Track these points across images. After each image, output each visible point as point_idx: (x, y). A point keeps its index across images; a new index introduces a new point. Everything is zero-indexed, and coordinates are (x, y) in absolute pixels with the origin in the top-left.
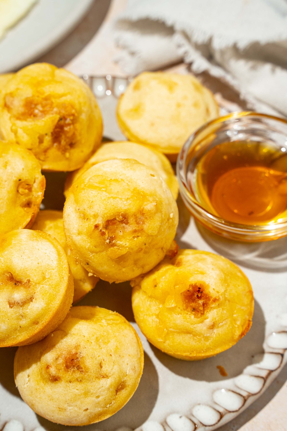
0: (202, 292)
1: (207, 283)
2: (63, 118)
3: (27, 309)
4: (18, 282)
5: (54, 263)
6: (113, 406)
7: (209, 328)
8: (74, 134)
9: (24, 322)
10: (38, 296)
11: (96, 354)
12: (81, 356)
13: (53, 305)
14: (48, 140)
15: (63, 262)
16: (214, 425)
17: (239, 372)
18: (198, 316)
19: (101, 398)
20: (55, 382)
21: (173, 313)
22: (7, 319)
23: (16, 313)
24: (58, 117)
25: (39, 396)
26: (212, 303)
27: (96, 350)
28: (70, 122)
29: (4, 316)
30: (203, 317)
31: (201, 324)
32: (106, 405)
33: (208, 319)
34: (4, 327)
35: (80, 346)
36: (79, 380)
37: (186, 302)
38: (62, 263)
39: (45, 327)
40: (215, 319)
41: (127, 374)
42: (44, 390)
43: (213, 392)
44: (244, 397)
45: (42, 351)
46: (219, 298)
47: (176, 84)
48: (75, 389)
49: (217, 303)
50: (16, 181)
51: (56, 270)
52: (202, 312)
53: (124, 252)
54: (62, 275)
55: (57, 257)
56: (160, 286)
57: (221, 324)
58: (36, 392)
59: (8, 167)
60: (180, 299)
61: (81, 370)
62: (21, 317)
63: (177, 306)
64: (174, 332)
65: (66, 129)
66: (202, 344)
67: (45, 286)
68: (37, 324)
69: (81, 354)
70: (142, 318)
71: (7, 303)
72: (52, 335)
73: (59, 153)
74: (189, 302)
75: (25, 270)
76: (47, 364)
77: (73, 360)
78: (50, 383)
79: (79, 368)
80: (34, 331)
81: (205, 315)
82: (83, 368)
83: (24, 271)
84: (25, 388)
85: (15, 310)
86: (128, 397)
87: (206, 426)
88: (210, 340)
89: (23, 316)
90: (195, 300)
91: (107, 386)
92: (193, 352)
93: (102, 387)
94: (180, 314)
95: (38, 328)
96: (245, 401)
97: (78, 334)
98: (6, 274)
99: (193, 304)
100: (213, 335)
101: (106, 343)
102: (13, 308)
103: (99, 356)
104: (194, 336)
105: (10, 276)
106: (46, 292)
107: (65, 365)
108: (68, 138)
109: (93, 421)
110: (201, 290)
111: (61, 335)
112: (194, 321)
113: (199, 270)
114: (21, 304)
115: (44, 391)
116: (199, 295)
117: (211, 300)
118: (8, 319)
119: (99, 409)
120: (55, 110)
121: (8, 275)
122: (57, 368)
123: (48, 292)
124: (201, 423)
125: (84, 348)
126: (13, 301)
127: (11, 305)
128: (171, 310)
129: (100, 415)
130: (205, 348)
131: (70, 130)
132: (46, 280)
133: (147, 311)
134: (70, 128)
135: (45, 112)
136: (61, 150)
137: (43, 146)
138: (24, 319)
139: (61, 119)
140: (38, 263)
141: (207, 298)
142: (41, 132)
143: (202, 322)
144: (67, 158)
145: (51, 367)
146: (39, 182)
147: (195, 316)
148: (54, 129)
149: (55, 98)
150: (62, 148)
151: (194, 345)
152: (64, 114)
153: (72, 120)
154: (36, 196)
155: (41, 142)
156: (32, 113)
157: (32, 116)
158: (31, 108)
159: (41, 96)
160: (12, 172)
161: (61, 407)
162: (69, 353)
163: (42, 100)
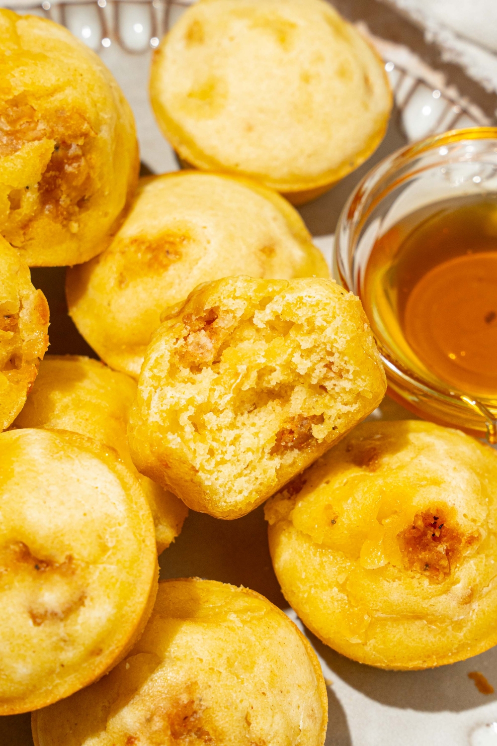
0: (442, 526)
1: (450, 504)
2: (62, 145)
3: (75, 625)
4: (42, 562)
5: (119, 510)
7: (463, 601)
8: (89, 180)
9: (69, 655)
10: (95, 589)
11: (234, 698)
12: (203, 708)
13: (130, 606)
14: (30, 199)
15: (136, 503)
18: (437, 579)
21: (381, 578)
22: (31, 652)
23: (51, 637)
24: (51, 145)
26: (465, 548)
27: (232, 689)
28: (80, 152)
29: (24, 645)
30: (447, 581)
31: (444, 596)
33: (459, 582)
34: (25, 670)
35: (196, 683)
37: (409, 552)
38: (135, 506)
40: (474, 580)
41: (300, 728)
43: (470, 732)
45: (107, 704)
46: (480, 535)
47: (293, 26)
49: (475, 546)
51: (125, 525)
52: (447, 571)
54: (141, 535)
55: (123, 493)
56: (344, 520)
57: (486, 590)
60: (396, 547)
61: (206, 738)
62: (62, 644)
63: (389, 564)
64: (385, 619)
65: (69, 169)
66: (448, 637)
67: (108, 566)
68: (98, 654)
69: (202, 703)
70: (306, 596)
71: (27, 615)
72: (128, 666)
73: (58, 226)
74: (415, 549)
75: (59, 535)
76: (125, 734)
77: (186, 718)
79: (200, 733)
80: (94, 670)
81: (451, 576)
82: (211, 732)
83: (57, 537)
85: (48, 630)
88: (465, 627)
89: (67, 641)
90: (428, 545)
92: (429, 656)
94: (396, 580)
95: (102, 663)
97: (185, 656)
98: (12, 547)
99: (425, 555)
100: (472, 616)
101: (249, 668)
102: (43, 625)
103: (241, 701)
104: (430, 622)
105: (21, 550)
106: (113, 580)
107: (169, 733)
108: (75, 188)
110: (439, 522)
111: (149, 664)
112: (430, 591)
113: (428, 476)
114: (62, 616)
116: (437, 534)
117: (463, 541)
118: (34, 652)
120: (41, 126)
121: (17, 549)
122: (154, 740)
123: (117, 580)
125: (206, 689)
126: (42, 611)
127: (37, 620)
128: (378, 573)
130: (456, 646)
131: (79, 171)
132: (109, 553)
133: (316, 577)
134: (79, 166)
135: (18, 135)
136: (61, 218)
137: (20, 214)
138: (71, 648)
139: (57, 148)
140: (85, 515)
141: (454, 537)
142: (16, 185)
143: (447, 591)
144: (74, 235)
145: (139, 741)
146: (33, 306)
147: (430, 581)
148: (43, 175)
149: (38, 99)
150: (62, 214)
151: (432, 642)
152: (63, 134)
153: (81, 147)
154: (29, 341)
155: (15, 206)
159: (2, 97)
162: (175, 702)
163: (7, 106)
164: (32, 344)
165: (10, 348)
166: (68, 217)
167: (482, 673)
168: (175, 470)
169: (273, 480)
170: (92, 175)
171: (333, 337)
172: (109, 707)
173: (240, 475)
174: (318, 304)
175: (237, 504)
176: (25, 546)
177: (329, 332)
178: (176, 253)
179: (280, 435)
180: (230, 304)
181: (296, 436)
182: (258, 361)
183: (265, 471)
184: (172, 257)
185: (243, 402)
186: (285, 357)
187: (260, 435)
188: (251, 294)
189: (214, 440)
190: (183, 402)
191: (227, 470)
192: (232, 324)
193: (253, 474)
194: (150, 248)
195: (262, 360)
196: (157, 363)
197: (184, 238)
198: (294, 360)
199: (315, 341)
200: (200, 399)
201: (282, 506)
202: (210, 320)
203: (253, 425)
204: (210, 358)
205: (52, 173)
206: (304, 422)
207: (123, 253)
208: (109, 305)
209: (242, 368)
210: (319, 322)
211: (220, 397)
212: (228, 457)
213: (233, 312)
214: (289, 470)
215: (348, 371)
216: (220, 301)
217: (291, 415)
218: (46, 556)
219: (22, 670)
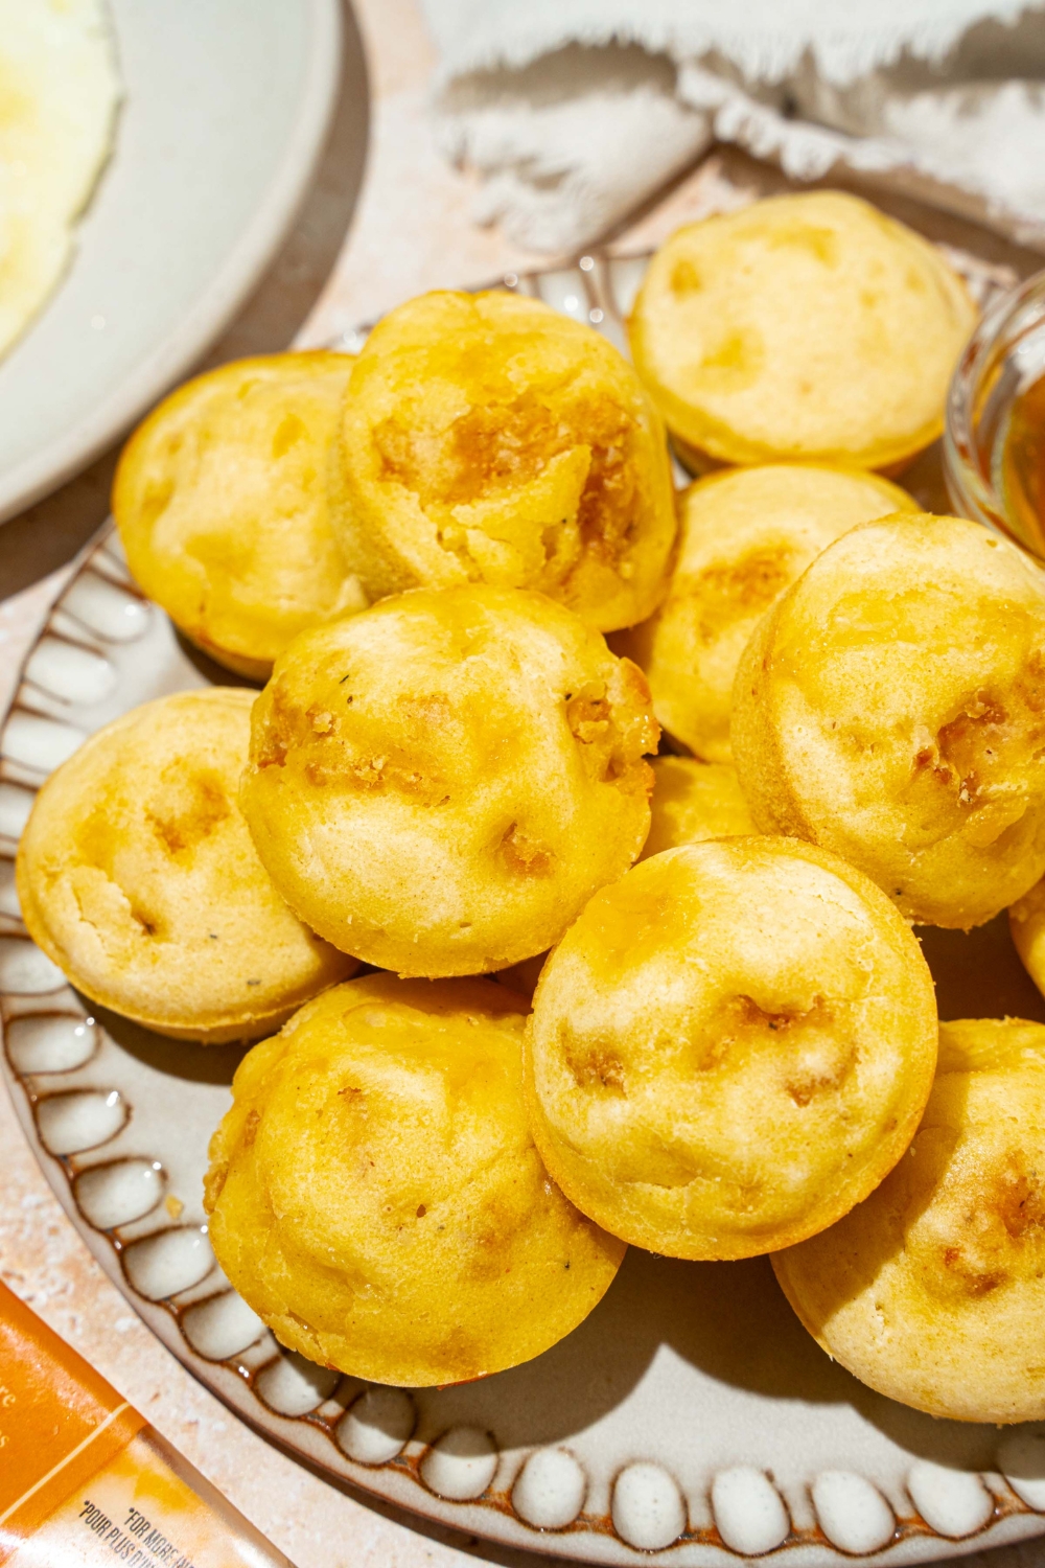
2: (599, 450)
3: (856, 1092)
4: (776, 1017)
5: (861, 920)
8: (636, 495)
9: (857, 1137)
10: (866, 1035)
13: (918, 1050)
14: (570, 534)
20: (989, 1294)
22: (804, 1145)
23: (828, 1116)
24: (587, 451)
25: (948, 1358)
28: (619, 457)
29: (791, 1138)
34: (799, 1175)
35: (1020, 1152)
38: (877, 911)
42: (961, 1331)
45: (895, 1214)
47: (828, 233)
50: (561, 704)
51: (876, 938)
53: (1016, 813)
54: (900, 949)
55: (856, 896)
58: (931, 1349)
59: (526, 667)
62: (843, 1123)
65: (610, 484)
67: (875, 999)
68: (893, 1128)
69: (1038, 1178)
71: (784, 1094)
72: (913, 1152)
73: (607, 572)
75: (796, 970)
76: (941, 1248)
77: (1023, 1203)
78: (971, 1303)
80: (893, 1153)
83: (795, 974)
84: (879, 1351)
85: (821, 1107)
89: (849, 1118)
95: (900, 1141)
97: (991, 1119)
98: (730, 1006)
102: (811, 1102)
105: (744, 1007)
106: (888, 1017)
107: (1005, 1230)
108: (621, 511)
111: (943, 1141)
114: (837, 1082)
115: (962, 1334)
118: (808, 1144)
120: (563, 431)
121: (738, 1007)
122: (987, 1245)
123: (892, 1015)
125: (1036, 1156)
126: (807, 1082)
127: (801, 1096)
131: (624, 484)
132: (872, 977)
134: (623, 477)
135: (535, 450)
136: (609, 558)
137: (558, 563)
138: (856, 1127)
140: (819, 935)
142: (549, 520)
144: (626, 582)
145: (964, 1251)
146: (623, 683)
148: (581, 498)
149: (550, 393)
150: (610, 553)
152: (597, 436)
153: (622, 449)
154: (632, 731)
155: (551, 552)
156: (492, 465)
157: (494, 474)
158: (480, 451)
159: (501, 401)
160: (540, 677)
161: (1034, 1364)
162: (1001, 1185)
163: (510, 413)
164: (636, 736)
165: (608, 748)
166: (614, 557)
170: (639, 488)
172: (901, 1218)
176: (748, 999)
178: (778, 575)
184: (773, 581)
194: (738, 577)
197: (781, 553)
205: (590, 495)
207: (696, 594)
208: (696, 672)
218: (783, 1006)
219: (795, 1175)
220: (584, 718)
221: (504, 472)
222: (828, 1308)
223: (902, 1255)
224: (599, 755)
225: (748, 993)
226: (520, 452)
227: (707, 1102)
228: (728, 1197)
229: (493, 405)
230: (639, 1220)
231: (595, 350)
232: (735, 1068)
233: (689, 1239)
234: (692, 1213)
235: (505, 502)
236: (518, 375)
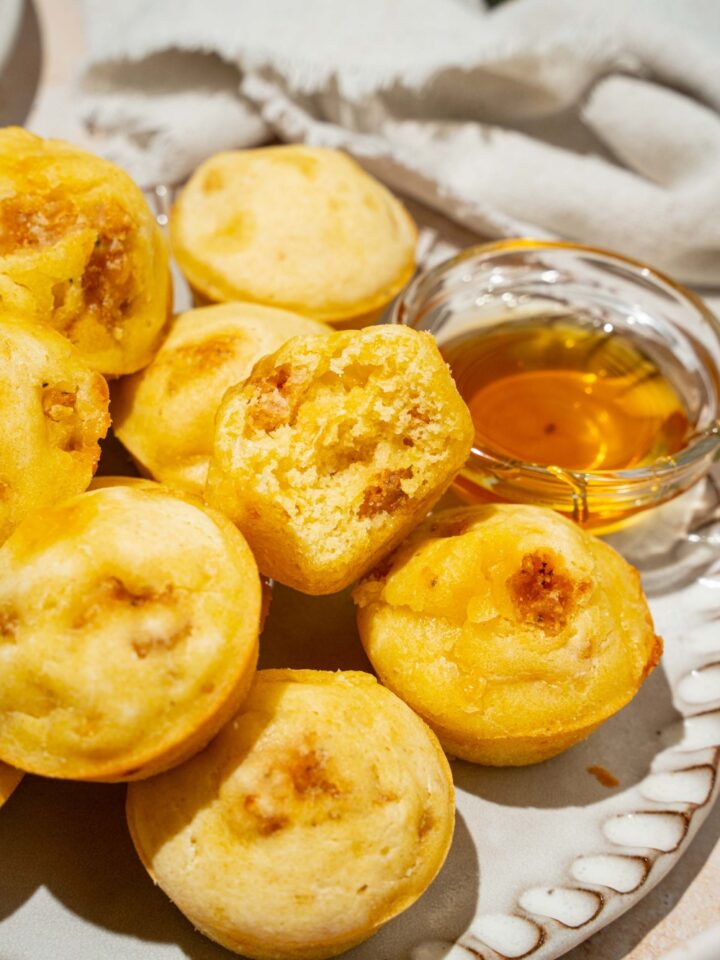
0: (550, 573)
1: (556, 551)
2: (104, 240)
3: (183, 655)
4: (138, 598)
5: (217, 543)
6: (419, 873)
7: (582, 655)
8: (131, 279)
9: (180, 690)
10: (200, 618)
11: (358, 747)
12: (326, 758)
13: (238, 638)
14: (74, 293)
15: (232, 539)
16: (637, 888)
17: (642, 772)
18: (553, 630)
19: (392, 854)
20: (274, 834)
21: (493, 634)
22: (137, 688)
23: (159, 669)
24: (94, 235)
25: (237, 882)
26: (579, 595)
28: (121, 247)
29: (128, 681)
30: (564, 631)
31: (562, 650)
32: (405, 869)
33: (576, 633)
34: (131, 711)
35: (314, 733)
36: (335, 814)
37: (520, 603)
38: (231, 542)
39: (232, 695)
40: (592, 632)
41: (430, 791)
42: (249, 861)
43: (601, 825)
44: (682, 814)
46: (591, 582)
48: (330, 839)
49: (588, 595)
50: (37, 387)
51: (225, 557)
52: (562, 619)
56: (444, 579)
57: (604, 645)
58: (226, 873)
59: (15, 355)
60: (506, 596)
61: (333, 791)
62: (170, 677)
63: (499, 617)
64: (502, 683)
65: (111, 265)
66: (571, 698)
67: (212, 594)
68: (210, 691)
69: (325, 753)
70: (410, 672)
71: (129, 649)
72: (236, 725)
73: (102, 329)
74: (526, 600)
75: (156, 563)
76: (243, 795)
77: (309, 769)
78: (259, 840)
79: (327, 787)
80: (207, 709)
81: (567, 627)
82: (338, 784)
83: (155, 566)
84: (188, 874)
85: (154, 661)
86: (443, 847)
87: (622, 894)
88: (587, 685)
89: (175, 675)
90: (538, 594)
91: (402, 819)
92: (552, 723)
93: (391, 824)
94: (509, 635)
95: (212, 704)
96: (687, 822)
97: (298, 709)
98: (104, 584)
99: (538, 605)
100: (593, 673)
101: (368, 723)
102: (148, 656)
103: (366, 751)
104: (550, 681)
105: (114, 588)
106: (220, 608)
107: (292, 785)
108: (118, 287)
109: (379, 918)
110: (547, 569)
111: (260, 720)
112: (546, 644)
113: (528, 526)
114: (169, 644)
115: (250, 863)
116: (548, 580)
117: (576, 588)
118: (140, 688)
119: (392, 883)
120: (81, 220)
121: (110, 586)
122: (276, 795)
123: (223, 608)
124: (610, 888)
125: (326, 738)
126: (146, 639)
127: (141, 651)
128: (487, 628)
129: (393, 898)
130: (580, 708)
131: (122, 267)
132: (212, 581)
133: (420, 650)
134: (122, 262)
135: (59, 229)
136: (105, 320)
137: (64, 312)
138: (180, 682)
139: (98, 243)
140: (181, 545)
141: (565, 584)
142: (59, 275)
143: (564, 644)
144: (118, 343)
145: (259, 798)
146: (90, 386)
147: (546, 633)
148: (86, 268)
149: (76, 193)
150: (106, 316)
151: (554, 704)
152: (104, 228)
153: (123, 242)
154: (89, 421)
155: (59, 302)
156: (25, 235)
157: (26, 242)
158: (19, 225)
159: (39, 191)
160: (24, 365)
161: (300, 892)
162: (296, 754)
163: (44, 201)
164: (92, 424)
165: (70, 428)
166: (112, 323)
167: (602, 766)
168: (264, 519)
169: (365, 542)
170: (134, 273)
171: (418, 371)
172: (219, 774)
173: (330, 535)
174: (397, 342)
175: (331, 562)
176: (119, 582)
177: (413, 368)
178: (228, 351)
179: (368, 495)
180: (303, 359)
181: (384, 494)
182: (338, 414)
183: (355, 533)
184: (224, 355)
185: (324, 464)
186: (366, 405)
187: (347, 493)
188: (323, 346)
189: (299, 497)
190: (265, 454)
191: (316, 528)
192: (306, 378)
193: (343, 536)
194: (199, 351)
195: (342, 412)
196: (232, 422)
197: (233, 338)
198: (376, 408)
199: (398, 383)
200: (282, 452)
201: (372, 586)
202: (281, 381)
203: (338, 485)
204: (287, 414)
205: (94, 268)
206: (392, 478)
207: (170, 363)
208: (160, 413)
209: (322, 421)
210: (400, 359)
211: (301, 453)
212: (316, 515)
213: (305, 366)
214: (380, 534)
215: (435, 412)
216: (291, 357)
217: (377, 472)
218: (144, 588)
219: (127, 712)
220: (55, 402)
221: (33, 242)
222: (157, 842)
223: (216, 804)
224: (62, 432)
225: (119, 575)
226: (47, 229)
227: (72, 650)
228: (75, 723)
229: (33, 194)
230: (12, 743)
231: (116, 175)
232: (98, 626)
233: (46, 759)
234: (50, 737)
235: (28, 258)
236: (53, 176)
